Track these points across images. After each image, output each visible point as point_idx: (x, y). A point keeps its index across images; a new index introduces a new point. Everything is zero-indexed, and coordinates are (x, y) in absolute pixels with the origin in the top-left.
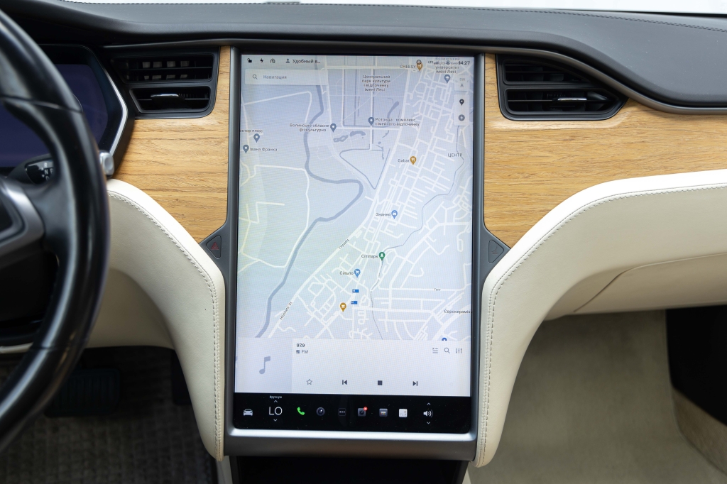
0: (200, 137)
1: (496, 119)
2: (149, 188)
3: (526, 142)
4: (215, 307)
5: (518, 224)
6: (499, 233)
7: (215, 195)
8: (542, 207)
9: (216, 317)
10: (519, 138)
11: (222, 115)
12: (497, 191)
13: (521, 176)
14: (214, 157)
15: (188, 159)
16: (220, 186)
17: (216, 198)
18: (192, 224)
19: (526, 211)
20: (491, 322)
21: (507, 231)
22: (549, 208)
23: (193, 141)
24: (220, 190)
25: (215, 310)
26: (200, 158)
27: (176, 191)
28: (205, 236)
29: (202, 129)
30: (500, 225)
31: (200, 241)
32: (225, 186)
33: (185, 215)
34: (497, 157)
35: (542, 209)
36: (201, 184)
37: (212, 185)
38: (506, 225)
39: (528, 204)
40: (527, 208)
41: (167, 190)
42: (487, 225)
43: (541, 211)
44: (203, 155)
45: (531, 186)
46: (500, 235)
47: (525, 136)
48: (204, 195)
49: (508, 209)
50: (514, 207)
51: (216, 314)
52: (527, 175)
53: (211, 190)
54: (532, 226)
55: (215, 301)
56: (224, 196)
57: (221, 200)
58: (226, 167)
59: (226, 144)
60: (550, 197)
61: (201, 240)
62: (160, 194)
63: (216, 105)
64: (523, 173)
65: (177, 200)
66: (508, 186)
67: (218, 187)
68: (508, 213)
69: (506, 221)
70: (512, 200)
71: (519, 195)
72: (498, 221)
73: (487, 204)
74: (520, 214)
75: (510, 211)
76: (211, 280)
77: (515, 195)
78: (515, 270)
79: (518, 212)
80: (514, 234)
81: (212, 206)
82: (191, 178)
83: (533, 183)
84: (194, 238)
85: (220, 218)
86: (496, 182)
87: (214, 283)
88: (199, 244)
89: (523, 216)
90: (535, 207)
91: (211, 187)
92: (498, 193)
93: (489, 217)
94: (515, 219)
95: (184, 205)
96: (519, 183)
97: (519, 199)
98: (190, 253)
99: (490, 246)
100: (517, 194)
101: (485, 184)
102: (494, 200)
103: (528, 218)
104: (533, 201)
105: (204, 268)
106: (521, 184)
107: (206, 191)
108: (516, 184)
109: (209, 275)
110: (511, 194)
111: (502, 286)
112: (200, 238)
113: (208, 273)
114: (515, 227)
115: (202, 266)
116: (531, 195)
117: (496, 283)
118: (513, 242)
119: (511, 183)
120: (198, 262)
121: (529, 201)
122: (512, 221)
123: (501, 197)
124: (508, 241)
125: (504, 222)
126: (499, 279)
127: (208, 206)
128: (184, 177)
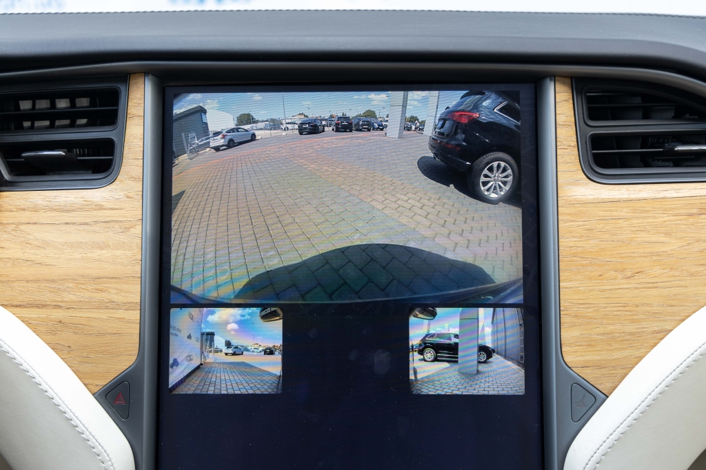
0: (96, 219)
1: (575, 183)
2: (16, 303)
3: (626, 219)
5: (617, 355)
6: (588, 371)
7: (120, 314)
8: (656, 326)
10: (615, 214)
11: (133, 183)
12: (581, 302)
13: (620, 276)
14: (118, 253)
15: (78, 256)
16: (129, 300)
17: (121, 319)
18: (85, 363)
19: (631, 334)
21: (599, 367)
22: (669, 328)
23: (85, 227)
24: (127, 306)
26: (97, 253)
27: (60, 307)
28: (103, 382)
29: (100, 208)
30: (587, 358)
31: (96, 389)
32: (137, 298)
33: (73, 347)
34: (579, 244)
35: (656, 329)
36: (98, 296)
37: (115, 298)
38: (599, 357)
39: (633, 321)
40: (632, 328)
41: (44, 306)
42: (568, 359)
43: (655, 332)
44: (102, 249)
45: (637, 291)
46: (589, 375)
47: (625, 210)
48: (103, 314)
49: (601, 330)
50: (612, 327)
52: (629, 274)
53: (115, 306)
54: (641, 358)
56: (135, 315)
57: (129, 322)
58: (138, 268)
59: (139, 228)
60: (669, 309)
61: (98, 388)
62: (33, 313)
63: (123, 169)
64: (623, 270)
65: (60, 322)
66: (599, 293)
67: (125, 301)
68: (600, 337)
69: (598, 351)
70: (607, 315)
71: (618, 306)
72: (585, 352)
73: (565, 323)
74: (620, 339)
75: (604, 334)
76: (110, 461)
77: (611, 307)
78: (619, 438)
79: (618, 335)
80: (613, 372)
81: (115, 332)
82: (83, 286)
83: (640, 286)
84: (86, 385)
85: (128, 353)
86: (580, 287)
87: (115, 466)
88: (93, 395)
89: (626, 342)
90: (645, 326)
91: (114, 302)
92: (583, 304)
93: (570, 345)
94: (613, 348)
95: (71, 331)
96: (617, 287)
97: (619, 313)
98: (76, 415)
99: (573, 393)
100: (614, 305)
101: (561, 289)
102: (576, 316)
103: (635, 345)
104: (642, 316)
105: (99, 441)
106: (621, 289)
107: (107, 308)
108: (611, 290)
109: (107, 452)
110: (604, 305)
111: (598, 465)
112: (97, 385)
113: (104, 448)
114: (613, 360)
115: (96, 437)
116: (637, 306)
117: (587, 461)
118: (609, 385)
119: (604, 287)
120: (89, 430)
121: (635, 317)
122: (608, 350)
123: (588, 310)
124: (602, 385)
125: (594, 352)
126: (592, 453)
127: (109, 331)
128: (71, 285)
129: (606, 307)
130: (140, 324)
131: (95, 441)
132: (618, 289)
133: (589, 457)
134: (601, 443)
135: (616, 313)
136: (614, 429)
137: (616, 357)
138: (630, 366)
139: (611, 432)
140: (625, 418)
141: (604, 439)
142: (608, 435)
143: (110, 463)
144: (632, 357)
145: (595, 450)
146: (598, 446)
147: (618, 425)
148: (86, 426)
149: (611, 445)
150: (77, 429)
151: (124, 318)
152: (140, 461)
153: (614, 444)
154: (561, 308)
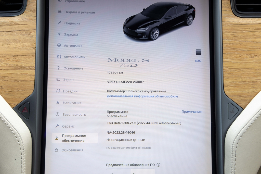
0: (15, 29)
1: (229, 16)
3: (251, 32)
4: (23, 158)
5: (248, 91)
6: (235, 97)
7: (26, 71)
9: (23, 166)
10: (247, 29)
11: (32, 13)
12: (232, 67)
13: (249, 57)
14: (25, 44)
15: (6, 46)
16: (30, 65)
17: (26, 74)
18: (9, 94)
19: (253, 82)
20: (234, 166)
21: (240, 96)
23: (10, 33)
24: (29, 68)
25: (23, 160)
26: (15, 45)
28: (17, 102)
29: (17, 24)
30: (235, 92)
31: (14, 106)
32: (33, 65)
33: (3, 87)
34: (232, 42)
36: (16, 63)
37: (24, 65)
38: (240, 92)
39: (254, 77)
40: (254, 79)
44: (17, 42)
45: (256, 63)
46: (235, 99)
47: (251, 28)
48: (18, 72)
49: (240, 80)
50: (245, 79)
51: (23, 163)
52: (253, 56)
53: (24, 68)
54: (258, 93)
55: (23, 153)
56: (33, 72)
57: (30, 75)
58: (34, 51)
59: (34, 34)
61: (15, 105)
63: (28, 7)
64: (250, 54)
66: (240, 64)
67: (28, 66)
68: (240, 83)
69: (239, 89)
70: (243, 74)
71: (248, 70)
72: (234, 89)
73: (225, 77)
74: (249, 84)
75: (242, 82)
76: (20, 136)
77: (245, 70)
78: (250, 126)
79: (248, 82)
80: (246, 98)
81: (23, 80)
82: (8, 59)
83: (257, 61)
84: (9, 104)
85: (29, 89)
86: (232, 61)
87: (22, 139)
88: (13, 108)
89: (251, 85)
90: (259, 79)
91: (23, 66)
92: (233, 69)
93: (227, 86)
94: (246, 88)
95: (3, 79)
96: (248, 61)
97: (248, 73)
98: (4, 116)
99: (229, 107)
100: (247, 69)
101: (224, 62)
102: (230, 74)
103: (255, 87)
104: (258, 75)
105: (15, 128)
106: (249, 62)
107: (19, 69)
108: (245, 62)
109: (19, 133)
110: (242, 69)
111: (241, 137)
112: (14, 104)
113: (17, 131)
114: (246, 93)
115: (14, 126)
116: (256, 70)
117: (236, 136)
118: (244, 104)
119: (242, 61)
120: (10, 123)
121: (255, 75)
122: (244, 89)
123: (235, 71)
124: (241, 104)
125: (238, 90)
126: (238, 132)
127: (20, 80)
128: (3, 59)
129: (243, 70)
130: (35, 76)
131: (13, 127)
132: (248, 62)
133: (237, 134)
134: (242, 128)
135: (247, 73)
136: (248, 122)
137: (247, 92)
138: (253, 96)
139: (246, 123)
140: (252, 117)
141: (244, 126)
142: (245, 124)
143: (20, 137)
144: (254, 92)
145: (240, 131)
146: (241, 129)
147: (249, 120)
148: (9, 121)
149: (246, 129)
150: (5, 122)
151: (28, 74)
152: (34, 138)
153: (248, 128)
154: (224, 70)
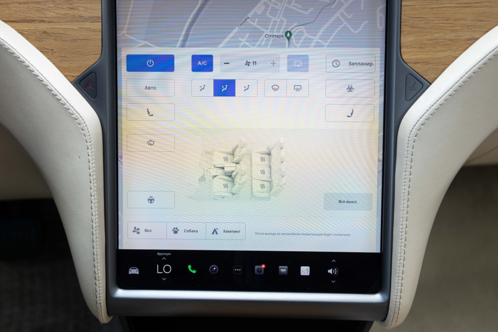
2: (12, 19)
4: (90, 154)
6: (418, 65)
7: (87, 25)
8: (468, 35)
9: (91, 166)
12: (416, 16)
16: (93, 15)
17: (88, 29)
18: (63, 61)
19: (450, 40)
20: (408, 169)
21: (427, 63)
22: (477, 36)
24: (92, 20)
25: (90, 158)
27: (44, 21)
28: (77, 74)
30: (419, 57)
32: (99, 14)
33: (55, 50)
35: (468, 37)
36: (71, 12)
37: (84, 14)
38: (427, 56)
39: (452, 31)
40: (451, 36)
41: (33, 21)
42: (405, 57)
43: (467, 40)
45: (457, 9)
46: (418, 68)
48: (75, 26)
49: (429, 37)
50: (437, 35)
51: (91, 162)
53: (86, 20)
54: (456, 58)
55: (90, 147)
56: (98, 26)
57: (94, 31)
60: (479, 23)
61: (74, 78)
62: (25, 26)
65: (45, 32)
66: (429, 10)
67: (90, 16)
68: (429, 42)
69: (426, 51)
70: (434, 26)
71: (442, 20)
72: (417, 52)
73: (404, 31)
74: (443, 43)
75: (431, 40)
76: (85, 123)
77: (437, 20)
78: (438, 108)
79: (441, 41)
80: (436, 67)
81: (84, 38)
82: (60, 6)
83: (459, 5)
84: (66, 76)
85: (94, 53)
86: (416, 5)
87: (88, 126)
88: (71, 83)
89: (447, 46)
90: (461, 35)
91: (83, 17)
92: (417, 18)
93: (407, 47)
94: (437, 50)
95: (53, 38)
96: (442, 6)
97: (443, 25)
98: (59, 92)
99: (407, 81)
100: (440, 19)
101: (402, 7)
102: (412, 27)
103: (453, 48)
104: (459, 28)
105: (76, 110)
106: (445, 7)
107: (78, 21)
108: (439, 8)
109: (82, 117)
110: (432, 19)
111: (422, 126)
112: (73, 76)
113: (80, 115)
114: (437, 58)
115: (74, 108)
116: (456, 20)
117: (414, 124)
118: (433, 76)
119: (433, 6)
120: (69, 103)
121: (454, 28)
122: (434, 51)
123: (421, 22)
124: (428, 76)
125: (424, 53)
126: (418, 119)
127: (80, 38)
128: (51, 5)
129: (433, 21)
130: (102, 32)
131: (73, 109)
132: (443, 7)
133: (416, 121)
134: (425, 111)
135: (441, 25)
136: (435, 102)
137: (439, 56)
138: (449, 63)
139: (433, 104)
140: (443, 94)
141: (428, 109)
142: (430, 106)
143: (84, 124)
144: (450, 57)
145: (421, 116)
146: (423, 114)
147: (438, 99)
148: (67, 100)
149: (432, 113)
150: (61, 101)
151: (90, 28)
152: (105, 127)
153: (434, 112)
154: (402, 21)
